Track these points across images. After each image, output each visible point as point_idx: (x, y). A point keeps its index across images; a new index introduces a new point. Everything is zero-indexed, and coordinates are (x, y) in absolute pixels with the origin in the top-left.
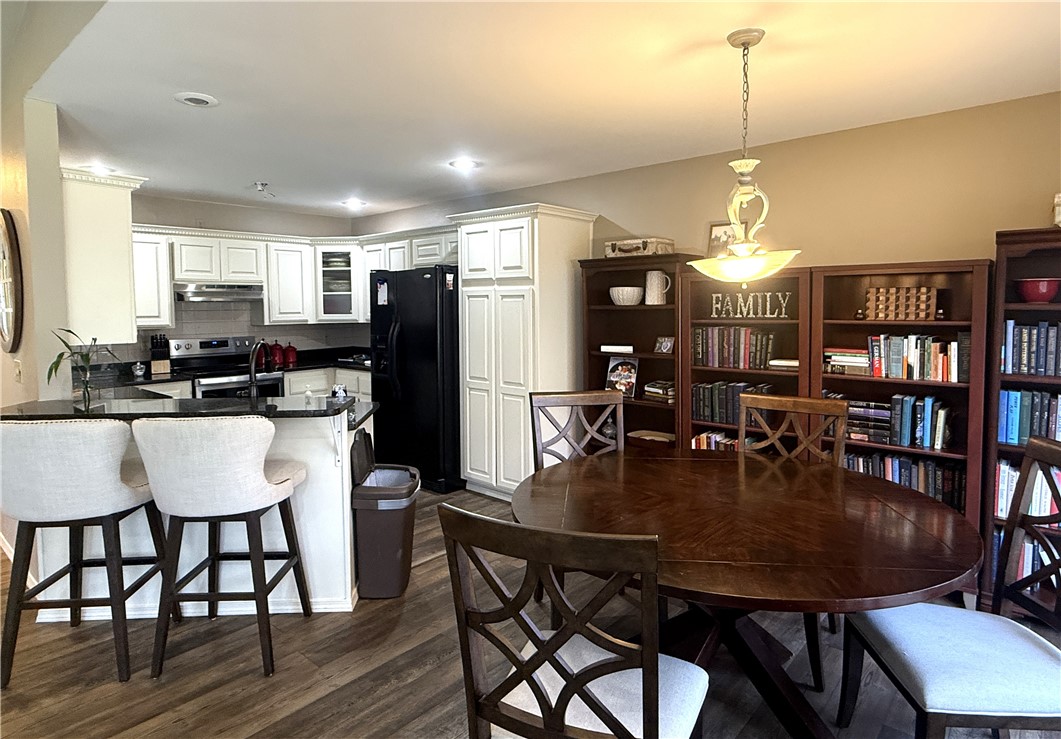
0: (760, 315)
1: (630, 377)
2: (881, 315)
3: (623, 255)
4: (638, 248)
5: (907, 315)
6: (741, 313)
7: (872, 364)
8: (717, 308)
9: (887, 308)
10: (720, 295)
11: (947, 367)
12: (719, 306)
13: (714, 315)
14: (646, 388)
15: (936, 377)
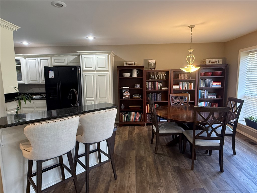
0: (160, 79)
1: (128, 94)
2: (181, 78)
3: (129, 65)
4: (133, 64)
5: (185, 78)
6: (156, 79)
7: (180, 87)
8: (151, 78)
9: (182, 77)
10: (151, 75)
11: (191, 87)
12: (151, 77)
13: (150, 79)
14: (133, 96)
15: (189, 89)
